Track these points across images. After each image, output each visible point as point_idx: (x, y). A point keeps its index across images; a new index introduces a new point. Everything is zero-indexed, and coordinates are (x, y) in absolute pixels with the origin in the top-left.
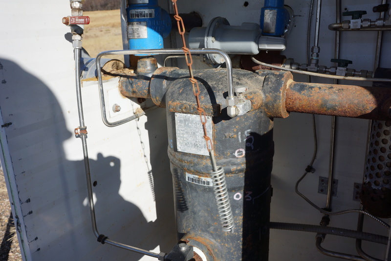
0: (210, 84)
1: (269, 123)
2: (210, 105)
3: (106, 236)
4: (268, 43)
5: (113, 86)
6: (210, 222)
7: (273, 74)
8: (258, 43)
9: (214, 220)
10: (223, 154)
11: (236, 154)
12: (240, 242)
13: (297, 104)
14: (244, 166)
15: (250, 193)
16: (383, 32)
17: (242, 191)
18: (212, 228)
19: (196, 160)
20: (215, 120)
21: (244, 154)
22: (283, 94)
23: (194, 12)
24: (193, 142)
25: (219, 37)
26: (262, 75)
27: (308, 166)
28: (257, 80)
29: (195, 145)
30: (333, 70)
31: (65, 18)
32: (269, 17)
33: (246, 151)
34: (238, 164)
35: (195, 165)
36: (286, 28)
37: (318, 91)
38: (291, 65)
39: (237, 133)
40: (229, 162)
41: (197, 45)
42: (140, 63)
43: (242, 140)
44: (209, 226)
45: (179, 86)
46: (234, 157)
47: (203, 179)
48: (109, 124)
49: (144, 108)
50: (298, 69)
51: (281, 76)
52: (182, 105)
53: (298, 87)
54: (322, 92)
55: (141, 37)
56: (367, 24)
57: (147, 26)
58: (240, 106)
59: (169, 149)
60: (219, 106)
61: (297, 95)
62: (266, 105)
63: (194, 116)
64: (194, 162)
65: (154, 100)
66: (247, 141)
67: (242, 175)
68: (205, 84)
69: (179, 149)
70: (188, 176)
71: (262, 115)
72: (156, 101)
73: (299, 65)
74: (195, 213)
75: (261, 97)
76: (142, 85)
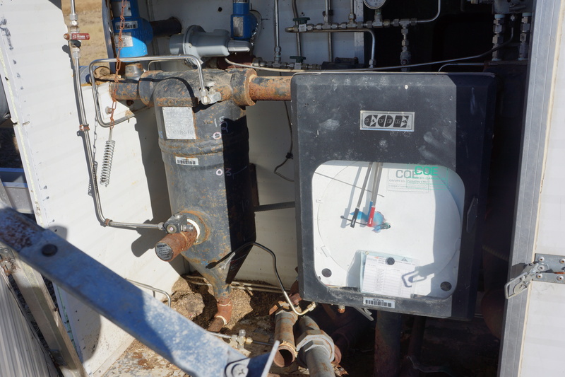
0: (188, 82)
1: (240, 112)
2: (189, 98)
3: (110, 219)
4: (235, 47)
5: (104, 90)
6: (199, 196)
7: (238, 71)
8: (227, 46)
9: (202, 195)
10: (204, 137)
11: (214, 137)
12: (226, 212)
13: (258, 94)
14: (221, 146)
15: (229, 169)
16: (332, 33)
17: (223, 168)
18: (201, 201)
19: (183, 144)
20: (195, 110)
21: (221, 137)
22: (246, 87)
23: (173, 18)
24: (179, 130)
25: (195, 42)
26: (231, 72)
27: (288, 153)
28: (226, 77)
29: (181, 132)
30: (291, 65)
31: (66, 34)
32: (238, 22)
33: (222, 133)
34: (217, 145)
35: (182, 148)
36: (254, 31)
37: (272, 82)
38: (259, 63)
39: (213, 119)
40: (209, 143)
41: (177, 50)
42: (127, 69)
43: (218, 125)
44: (199, 200)
45: (164, 85)
46: (213, 139)
47: (190, 159)
48: (104, 124)
49: (133, 111)
50: (265, 66)
51: (244, 72)
52: (168, 100)
53: (258, 80)
54: (275, 83)
55: (128, 45)
56: (310, 28)
57: (132, 36)
58: (211, 97)
59: (160, 140)
60: (197, 99)
61: (257, 86)
62: (235, 96)
63: (178, 108)
64: (181, 147)
65: (143, 100)
66: (222, 126)
67: (221, 154)
68: (185, 82)
69: (168, 137)
70: (178, 159)
71: (233, 104)
72: (145, 100)
73: (266, 63)
74: (185, 191)
75: (229, 89)
76: (131, 88)
